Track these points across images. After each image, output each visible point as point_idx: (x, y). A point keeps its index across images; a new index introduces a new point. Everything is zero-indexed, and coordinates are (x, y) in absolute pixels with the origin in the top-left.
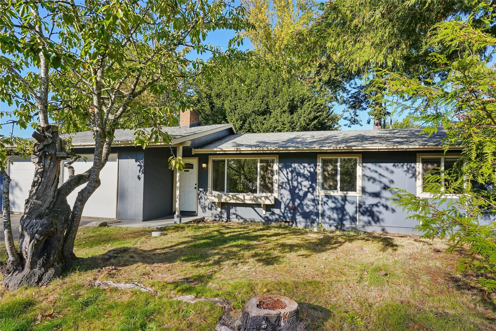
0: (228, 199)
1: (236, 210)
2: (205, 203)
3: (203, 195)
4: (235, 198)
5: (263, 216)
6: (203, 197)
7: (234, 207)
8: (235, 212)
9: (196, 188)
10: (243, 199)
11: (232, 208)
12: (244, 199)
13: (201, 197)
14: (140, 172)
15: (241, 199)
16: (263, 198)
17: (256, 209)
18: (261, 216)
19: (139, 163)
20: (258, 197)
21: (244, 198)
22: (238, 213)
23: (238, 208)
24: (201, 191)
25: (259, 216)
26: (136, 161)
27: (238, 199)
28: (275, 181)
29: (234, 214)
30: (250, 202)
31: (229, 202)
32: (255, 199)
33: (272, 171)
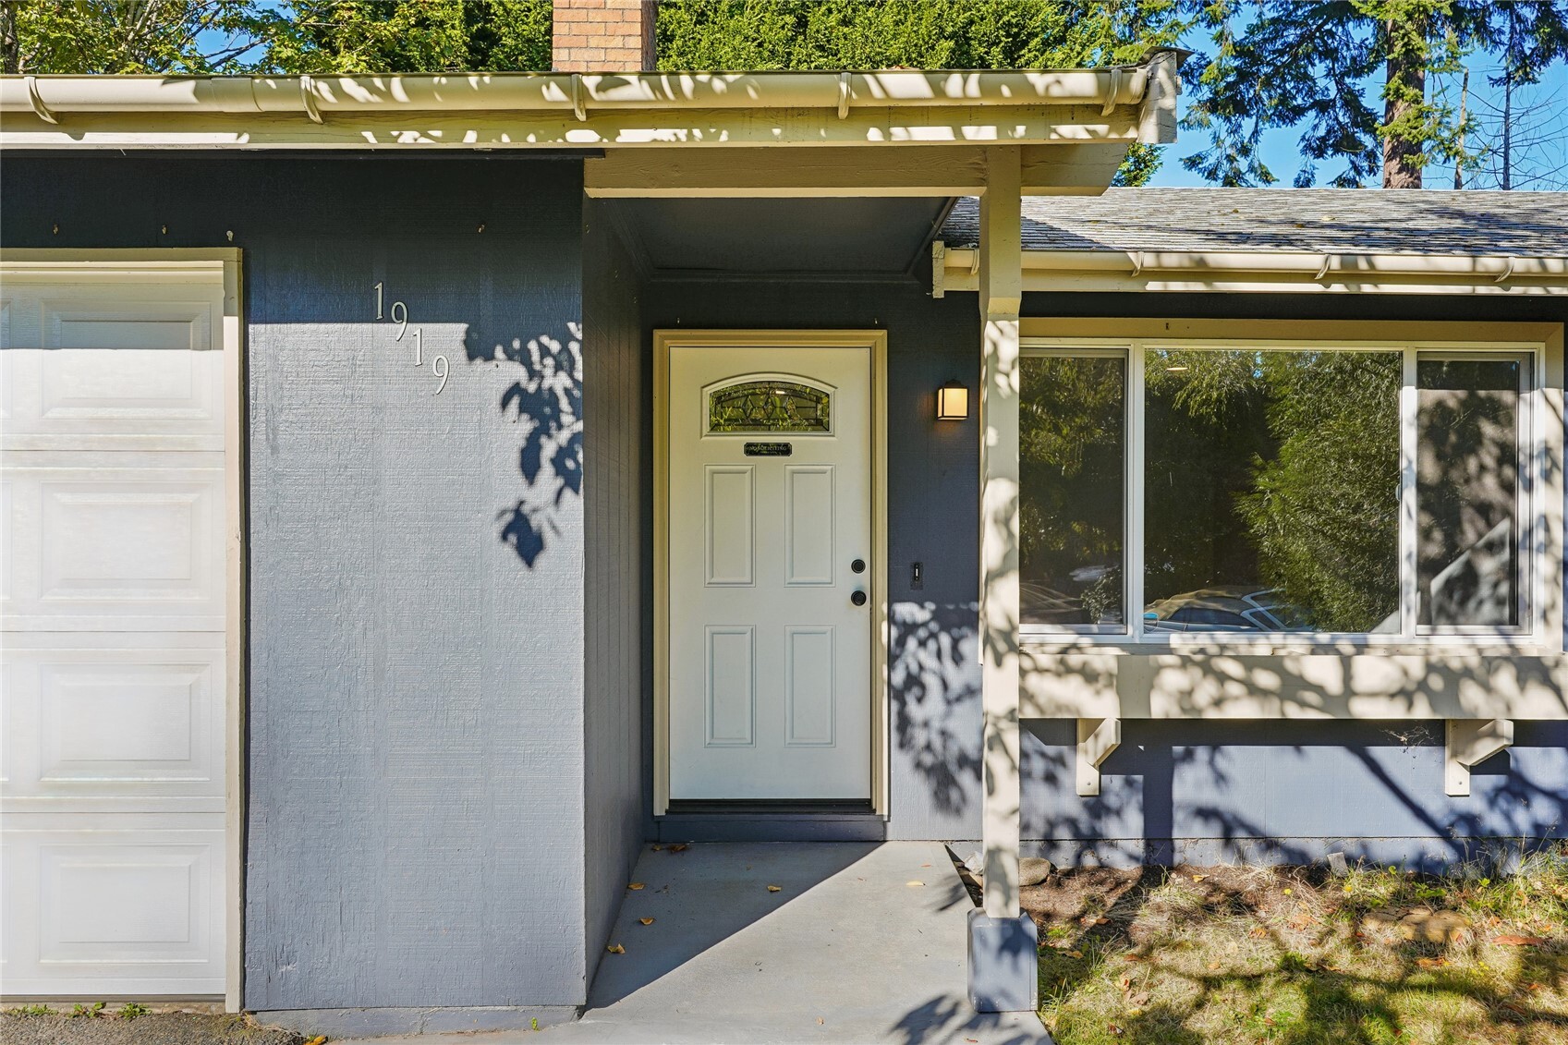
0: (1206, 691)
1: (1220, 778)
2: (952, 725)
3: (928, 658)
4: (1266, 679)
5: (1434, 807)
6: (931, 681)
7: (1202, 753)
8: (1208, 797)
9: (858, 598)
10: (1333, 684)
11: (1188, 756)
12: (1349, 692)
13: (913, 681)
14: (529, 466)
15: (1319, 689)
16: (1505, 680)
17: (1378, 752)
18: (1420, 813)
20: (1467, 673)
21: (1347, 677)
22: (1235, 801)
23: (1237, 758)
24: (908, 629)
25: (1405, 815)
26: (477, 349)
27: (1294, 685)
28: (1539, 536)
29: (1206, 814)
30: (1395, 711)
31: (1212, 714)
32: (1436, 683)
33: (1508, 454)
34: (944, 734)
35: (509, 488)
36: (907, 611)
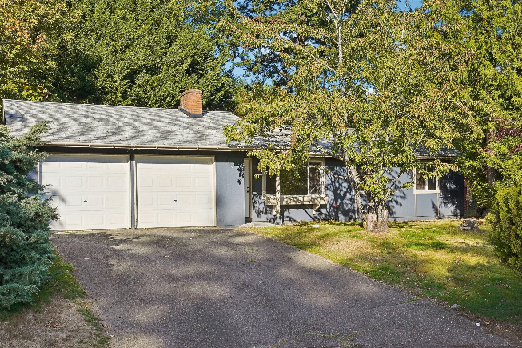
0: (289, 201)
1: (289, 213)
2: (260, 207)
3: (257, 199)
4: (295, 200)
5: (312, 216)
6: (257, 202)
7: (287, 210)
8: (288, 215)
9: (248, 192)
10: (302, 200)
11: (286, 210)
12: (304, 201)
13: (255, 202)
14: (240, 176)
15: (300, 201)
16: (319, 199)
17: (306, 209)
18: (311, 217)
19: (239, 167)
20: (315, 199)
21: (303, 199)
22: (291, 216)
23: (291, 211)
24: (254, 195)
25: (309, 217)
26: (235, 165)
27: (298, 200)
28: (322, 183)
29: (288, 217)
30: (308, 203)
31: (290, 204)
32: (312, 200)
33: (319, 173)
34: (259, 208)
35: (238, 178)
36: (254, 193)
